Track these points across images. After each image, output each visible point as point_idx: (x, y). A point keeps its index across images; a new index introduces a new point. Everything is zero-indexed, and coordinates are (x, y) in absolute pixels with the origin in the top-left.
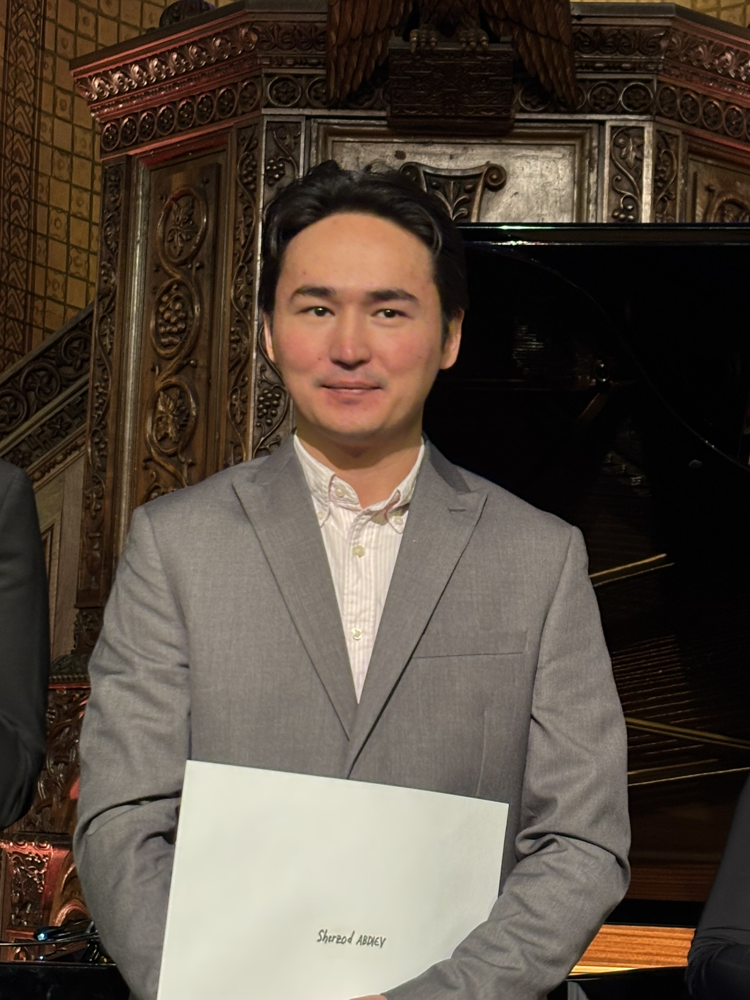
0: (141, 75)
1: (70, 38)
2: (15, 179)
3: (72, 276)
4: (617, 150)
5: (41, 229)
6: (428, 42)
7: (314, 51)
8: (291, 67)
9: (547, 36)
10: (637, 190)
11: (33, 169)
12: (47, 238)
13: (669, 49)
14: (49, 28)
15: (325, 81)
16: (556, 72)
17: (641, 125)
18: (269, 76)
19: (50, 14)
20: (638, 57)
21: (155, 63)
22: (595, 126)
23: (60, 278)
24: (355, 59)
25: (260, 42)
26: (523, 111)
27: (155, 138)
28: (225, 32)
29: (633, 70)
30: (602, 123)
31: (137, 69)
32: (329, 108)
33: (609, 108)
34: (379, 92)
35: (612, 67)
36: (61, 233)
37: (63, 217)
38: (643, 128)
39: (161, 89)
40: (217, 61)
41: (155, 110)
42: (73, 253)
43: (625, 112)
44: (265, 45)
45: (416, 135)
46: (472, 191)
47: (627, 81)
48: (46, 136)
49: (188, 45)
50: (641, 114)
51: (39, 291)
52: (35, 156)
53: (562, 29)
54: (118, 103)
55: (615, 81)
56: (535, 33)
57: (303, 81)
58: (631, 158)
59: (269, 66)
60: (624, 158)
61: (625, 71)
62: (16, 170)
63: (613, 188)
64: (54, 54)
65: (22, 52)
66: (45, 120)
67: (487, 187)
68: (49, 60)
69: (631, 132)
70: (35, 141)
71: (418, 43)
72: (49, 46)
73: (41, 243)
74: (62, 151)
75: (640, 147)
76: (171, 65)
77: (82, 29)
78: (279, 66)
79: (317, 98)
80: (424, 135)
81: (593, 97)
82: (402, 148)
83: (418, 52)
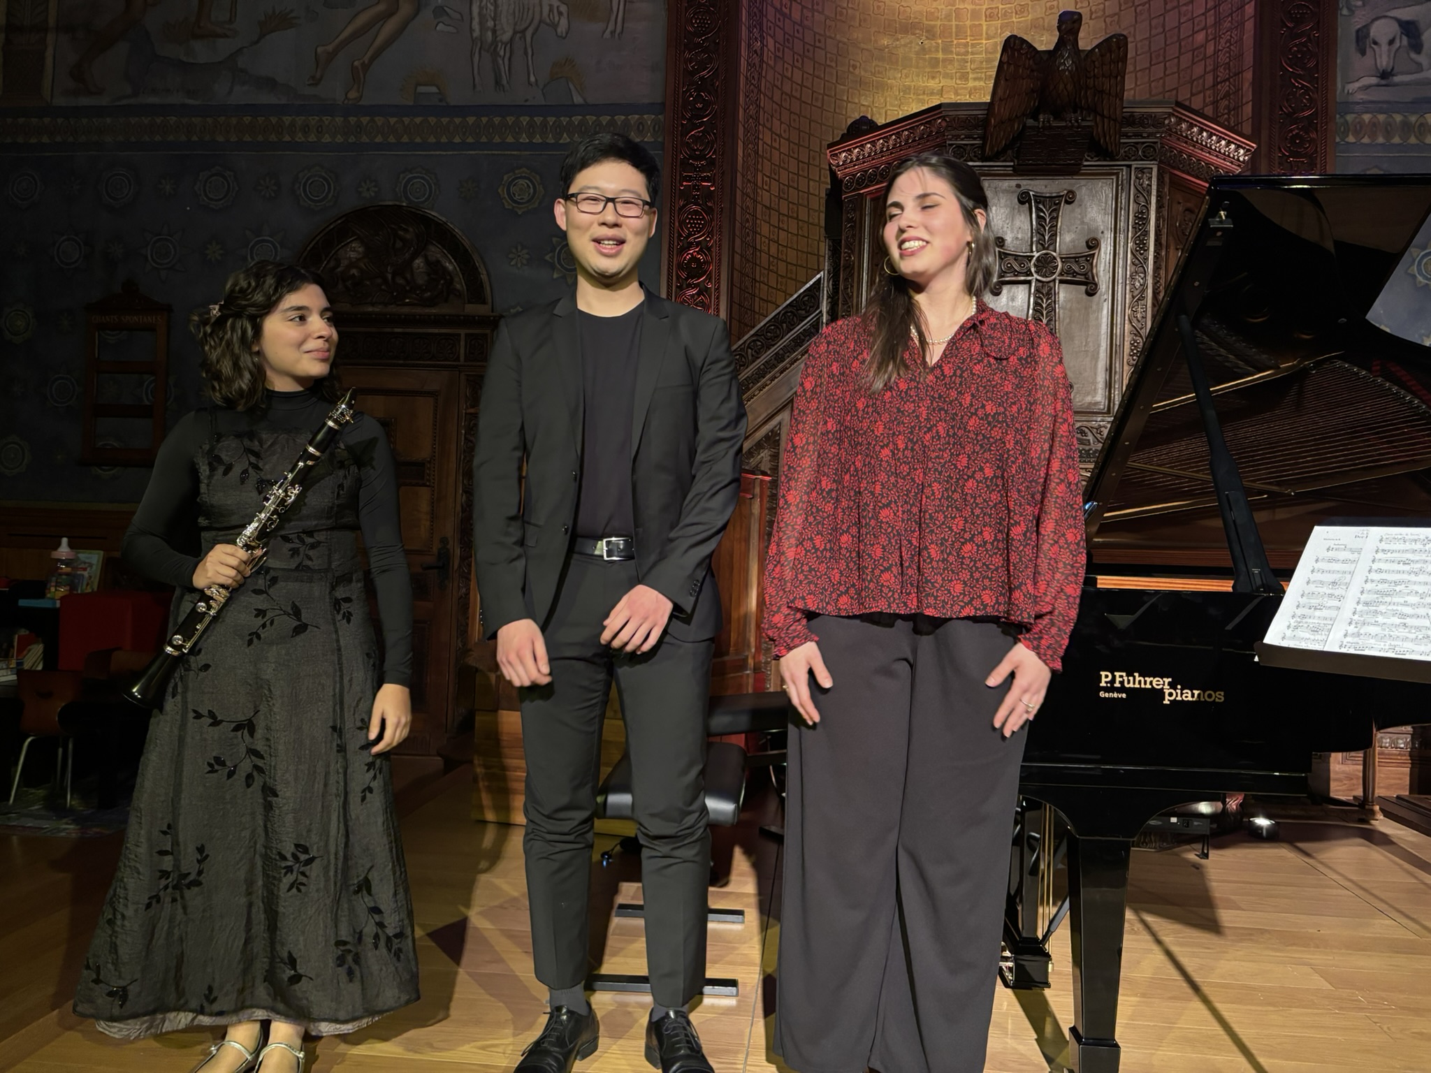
0: (871, 150)
1: (769, 148)
2: (747, 221)
3: (771, 271)
4: (1138, 180)
5: (758, 247)
6: (1049, 122)
7: (975, 131)
8: (962, 140)
9: (1109, 118)
10: (1148, 202)
11: (754, 216)
12: (760, 251)
13: (1168, 125)
14: (760, 142)
15: (982, 147)
16: (1110, 138)
17: (1151, 166)
18: (952, 145)
19: (761, 136)
20: (1151, 130)
21: (881, 141)
22: (1124, 168)
23: (766, 272)
24: (1002, 133)
25: (947, 126)
26: (1087, 160)
27: (876, 184)
28: (926, 123)
29: (1148, 137)
30: (1129, 166)
31: (869, 146)
32: (982, 162)
33: (1133, 158)
34: (1010, 152)
35: (1139, 135)
36: (766, 249)
37: (767, 242)
38: (1152, 168)
39: (882, 157)
40: (919, 139)
41: (878, 168)
42: (771, 259)
43: (1142, 160)
44: (949, 129)
45: (1028, 175)
46: (1060, 203)
47: (1144, 143)
48: (759, 199)
49: (903, 131)
50: (1151, 160)
51: (758, 278)
52: (755, 209)
53: (1118, 113)
54: (855, 165)
55: (1137, 143)
56: (1103, 116)
57: (969, 148)
58: (1145, 186)
59: (950, 140)
60: (1142, 185)
61: (1144, 138)
62: (748, 216)
63: (1135, 201)
64: (762, 157)
65: (749, 155)
66: (759, 190)
67: (1067, 202)
68: (760, 160)
69: (1145, 170)
70: (755, 201)
71: (1043, 122)
72: (760, 153)
73: (758, 253)
74: (766, 207)
75: (1150, 179)
76: (891, 142)
77: (774, 144)
78: (956, 140)
79: (975, 156)
80: (1033, 175)
81: (1125, 152)
82: (1019, 182)
83: (1042, 128)
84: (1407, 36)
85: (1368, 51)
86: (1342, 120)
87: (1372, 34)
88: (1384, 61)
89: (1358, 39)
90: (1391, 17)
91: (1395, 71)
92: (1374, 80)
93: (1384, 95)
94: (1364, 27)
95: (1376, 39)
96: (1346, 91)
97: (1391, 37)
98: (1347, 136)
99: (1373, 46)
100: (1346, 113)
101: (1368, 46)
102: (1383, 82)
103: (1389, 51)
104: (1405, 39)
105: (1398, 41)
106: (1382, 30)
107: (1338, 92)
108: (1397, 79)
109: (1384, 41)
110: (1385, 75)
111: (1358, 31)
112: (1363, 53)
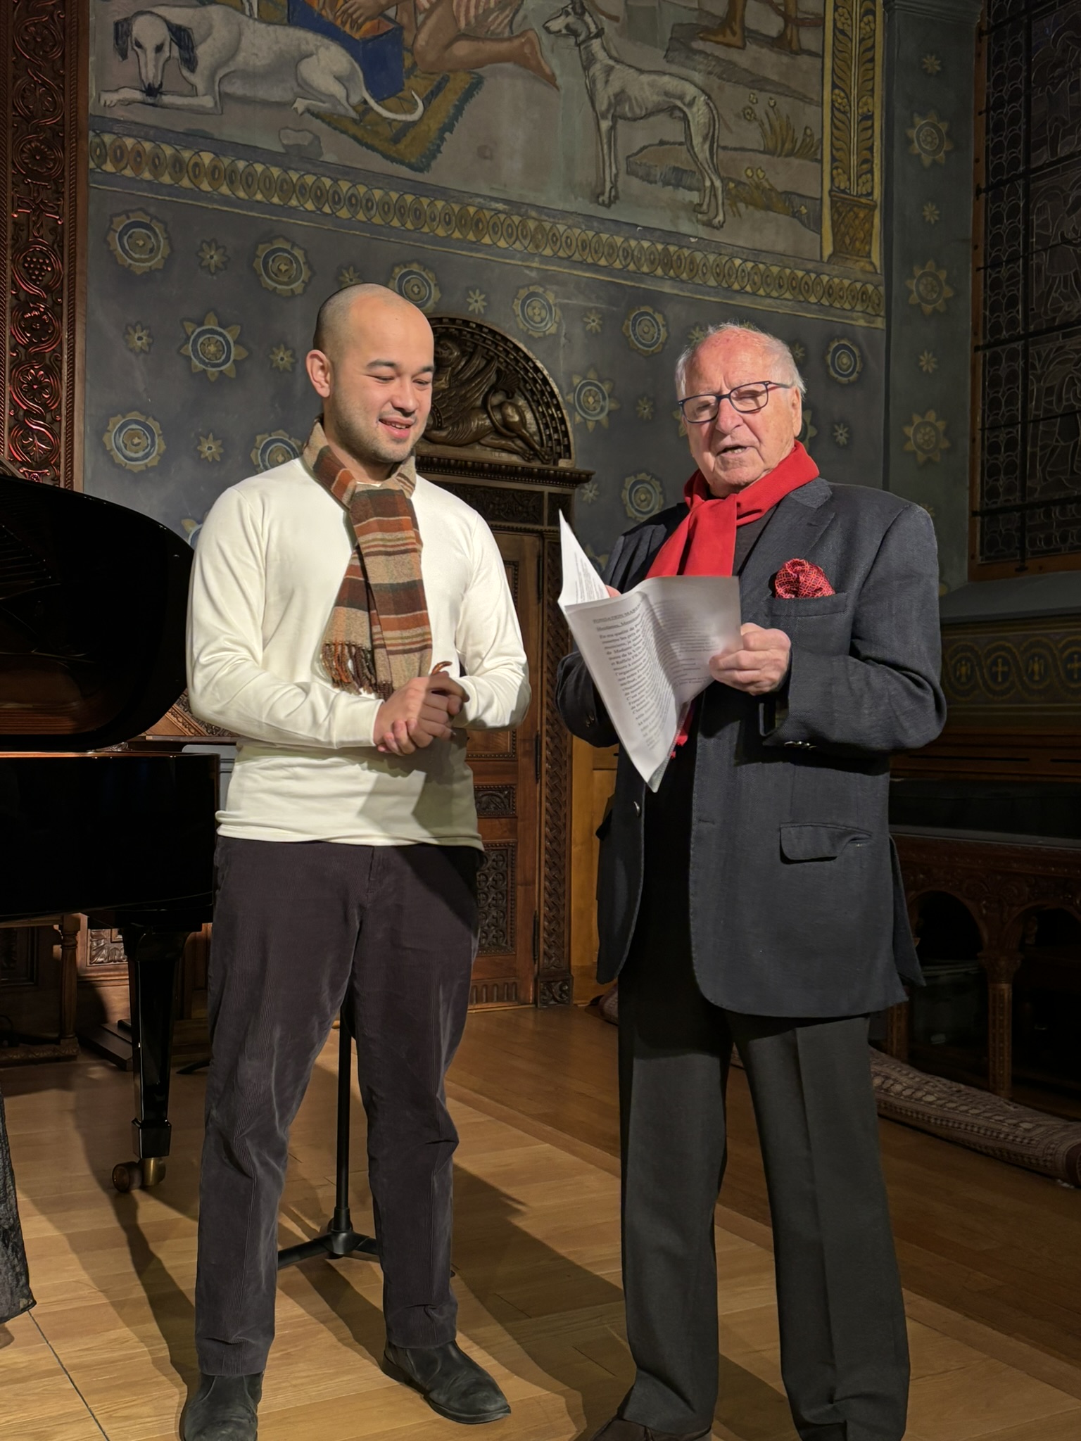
84: (180, 47)
85: (130, 54)
86: (97, 140)
87: (134, 33)
88: (150, 73)
89: (117, 38)
90: (159, 16)
91: (163, 89)
92: (138, 95)
93: (149, 116)
94: (126, 20)
95: (142, 41)
96: (102, 102)
97: (159, 42)
98: (105, 162)
99: (136, 48)
100: (103, 132)
101: (130, 48)
102: (150, 100)
103: (157, 60)
104: (175, 48)
105: (166, 48)
106: (148, 31)
107: (91, 102)
108: (166, 99)
109: (150, 45)
110: (152, 91)
111: (117, 24)
112: (124, 56)
